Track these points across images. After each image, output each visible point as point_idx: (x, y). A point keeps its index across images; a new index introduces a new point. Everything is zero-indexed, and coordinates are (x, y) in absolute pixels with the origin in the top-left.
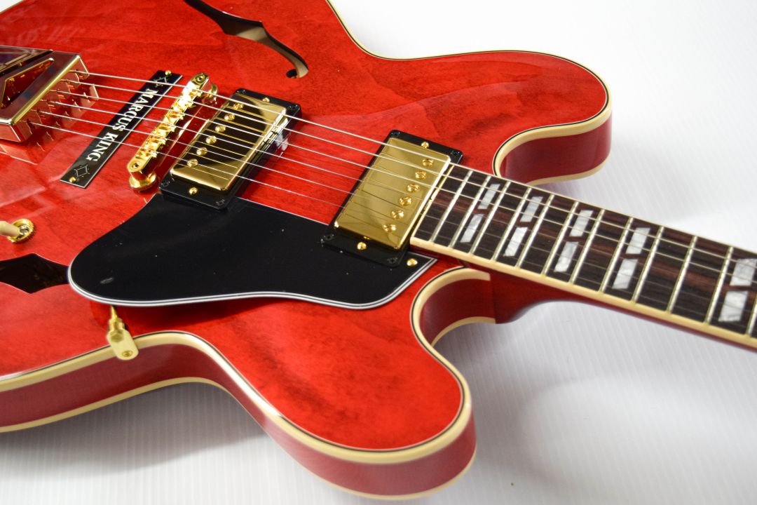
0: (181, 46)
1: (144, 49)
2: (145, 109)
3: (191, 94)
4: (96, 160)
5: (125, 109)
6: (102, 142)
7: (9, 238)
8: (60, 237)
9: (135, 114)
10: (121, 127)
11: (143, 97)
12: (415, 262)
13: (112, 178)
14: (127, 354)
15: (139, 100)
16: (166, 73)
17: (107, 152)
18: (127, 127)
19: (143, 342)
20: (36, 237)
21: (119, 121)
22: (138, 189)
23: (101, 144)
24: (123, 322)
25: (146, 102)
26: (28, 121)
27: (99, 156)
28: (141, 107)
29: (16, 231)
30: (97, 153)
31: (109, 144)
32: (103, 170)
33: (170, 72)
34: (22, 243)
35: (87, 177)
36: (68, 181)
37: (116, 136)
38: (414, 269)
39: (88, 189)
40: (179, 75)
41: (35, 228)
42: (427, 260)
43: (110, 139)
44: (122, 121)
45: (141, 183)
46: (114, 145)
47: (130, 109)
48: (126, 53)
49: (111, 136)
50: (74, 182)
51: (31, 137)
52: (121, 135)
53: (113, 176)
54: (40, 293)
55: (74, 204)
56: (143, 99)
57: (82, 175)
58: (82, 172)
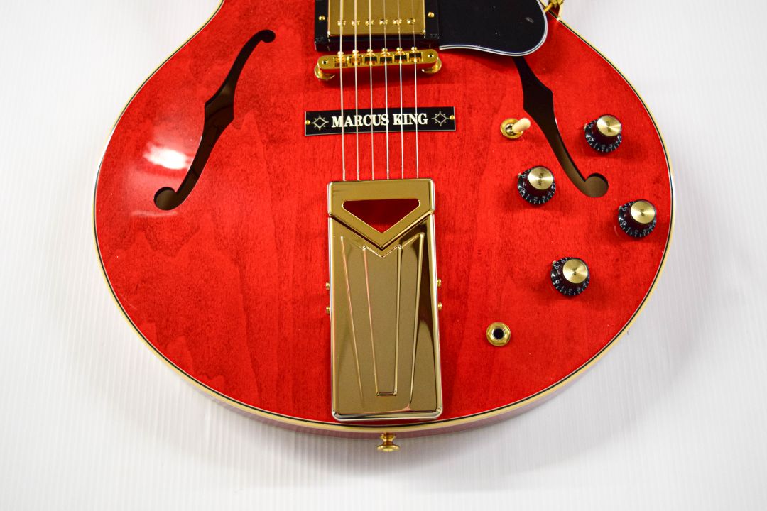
8: (502, 98)
27: (421, 114)
39: (454, 103)
41: (502, 122)
53: (434, 93)
54: (548, 86)
55: (470, 107)
56: (347, 123)
57: (444, 116)
58: (440, 118)
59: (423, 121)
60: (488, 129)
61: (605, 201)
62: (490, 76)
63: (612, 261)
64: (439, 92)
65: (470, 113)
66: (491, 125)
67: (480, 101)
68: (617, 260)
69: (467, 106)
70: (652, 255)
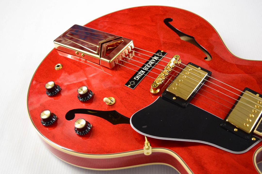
0: (166, 42)
1: (153, 41)
2: (154, 64)
3: (173, 62)
4: (137, 80)
5: (147, 62)
6: (139, 73)
7: (107, 103)
8: (125, 106)
9: (151, 65)
10: (146, 69)
11: (153, 59)
12: (255, 139)
13: (143, 88)
14: (148, 153)
15: (152, 60)
16: (162, 51)
17: (141, 78)
18: (148, 69)
19: (154, 150)
20: (116, 104)
21: (145, 66)
22: (153, 93)
23: (139, 74)
24: (150, 143)
25: (155, 61)
26: (114, 62)
27: (139, 79)
28: (153, 63)
29: (110, 101)
30: (138, 77)
31: (142, 75)
32: (140, 84)
33: (163, 51)
34: (111, 106)
35: (134, 86)
36: (128, 86)
37: (144, 72)
38: (254, 142)
39: (134, 90)
40: (166, 53)
41: (116, 101)
42: (259, 139)
43: (142, 73)
44: (146, 67)
45: (154, 92)
46: (143, 75)
47: (149, 63)
48: (146, 41)
49: (143, 72)
50: (130, 87)
51: (114, 67)
52: (146, 72)
53: (143, 87)
54: (117, 125)
55: (130, 94)
56: (153, 60)
57: (133, 85)
58: (132, 83)
59: (135, 78)
60: (117, 95)
61: (63, 115)
62: (136, 107)
63: (46, 106)
64: (143, 89)
65: (127, 93)
66: (117, 96)
67: (129, 98)
68: (45, 107)
69: (131, 94)
70: (36, 118)
